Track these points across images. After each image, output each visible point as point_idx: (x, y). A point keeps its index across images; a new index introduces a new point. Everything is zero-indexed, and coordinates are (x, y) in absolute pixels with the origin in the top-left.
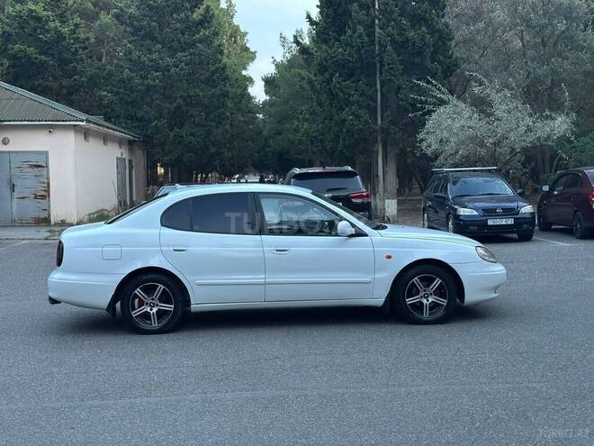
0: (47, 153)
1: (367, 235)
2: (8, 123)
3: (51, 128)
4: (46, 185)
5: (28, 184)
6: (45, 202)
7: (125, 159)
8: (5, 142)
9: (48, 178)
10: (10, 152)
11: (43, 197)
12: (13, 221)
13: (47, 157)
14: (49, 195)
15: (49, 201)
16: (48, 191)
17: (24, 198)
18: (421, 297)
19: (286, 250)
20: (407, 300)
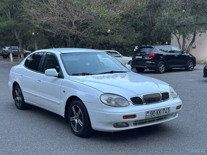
1: (63, 78)
18: (76, 118)
19: (40, 81)
20: (71, 118)
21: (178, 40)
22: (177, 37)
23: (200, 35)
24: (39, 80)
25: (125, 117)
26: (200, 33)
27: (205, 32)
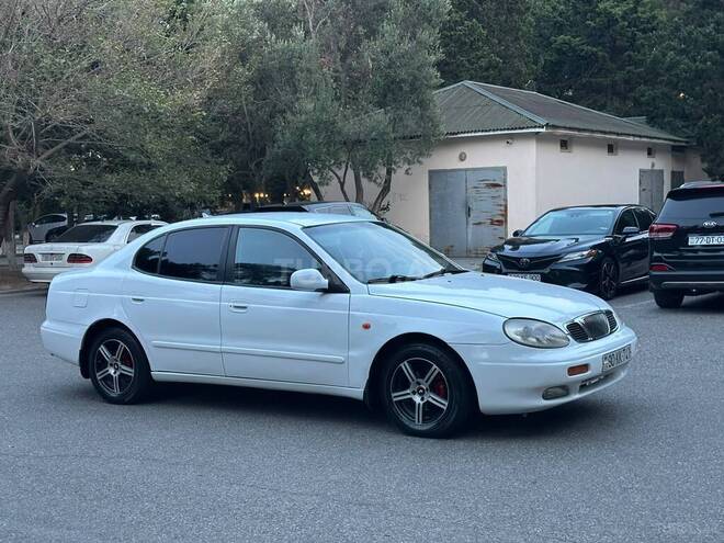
0: (505, 169)
1: (347, 291)
2: (462, 135)
3: (509, 139)
4: (503, 208)
5: (484, 207)
6: (501, 228)
7: (662, 172)
8: (462, 158)
9: (506, 200)
10: (466, 170)
11: (500, 223)
12: (469, 251)
13: (505, 175)
14: (506, 221)
15: (506, 227)
16: (505, 215)
17: (480, 223)
18: (414, 393)
19: (245, 308)
20: (393, 395)
21: (342, 185)
22: (339, 178)
23: (407, 172)
24: (236, 304)
25: (573, 370)
26: (406, 166)
27: (419, 162)
